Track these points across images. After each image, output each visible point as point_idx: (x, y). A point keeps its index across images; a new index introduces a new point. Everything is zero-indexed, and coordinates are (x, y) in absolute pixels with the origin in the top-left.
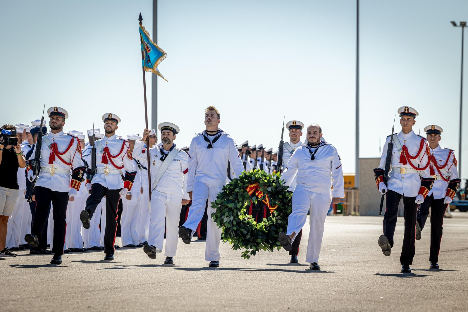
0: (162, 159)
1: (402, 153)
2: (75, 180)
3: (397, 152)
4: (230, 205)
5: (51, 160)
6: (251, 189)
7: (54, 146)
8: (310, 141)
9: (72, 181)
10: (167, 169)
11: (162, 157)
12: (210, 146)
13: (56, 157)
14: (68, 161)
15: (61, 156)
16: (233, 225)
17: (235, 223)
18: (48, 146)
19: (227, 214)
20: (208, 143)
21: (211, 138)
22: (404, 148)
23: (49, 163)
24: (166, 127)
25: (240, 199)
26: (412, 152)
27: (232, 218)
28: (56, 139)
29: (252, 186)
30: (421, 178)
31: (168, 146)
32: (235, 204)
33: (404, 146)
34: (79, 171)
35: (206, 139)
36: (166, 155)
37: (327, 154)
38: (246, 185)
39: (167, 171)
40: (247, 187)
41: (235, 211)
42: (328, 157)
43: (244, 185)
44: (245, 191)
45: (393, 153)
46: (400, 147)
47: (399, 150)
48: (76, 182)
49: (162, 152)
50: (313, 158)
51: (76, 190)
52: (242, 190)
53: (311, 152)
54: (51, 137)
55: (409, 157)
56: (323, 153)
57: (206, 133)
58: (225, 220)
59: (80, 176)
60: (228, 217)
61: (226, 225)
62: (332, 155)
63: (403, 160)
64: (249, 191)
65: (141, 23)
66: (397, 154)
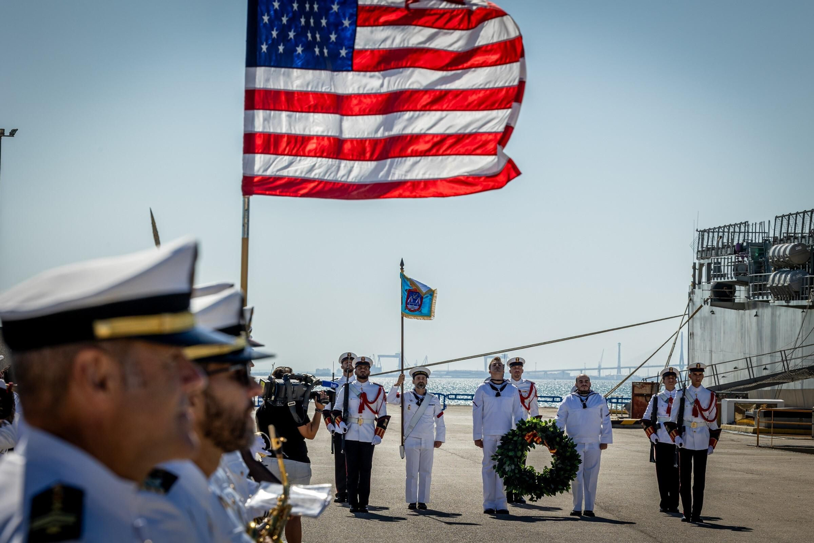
0: (418, 404)
1: (694, 406)
2: (380, 428)
3: (689, 405)
4: (511, 454)
5: (361, 410)
6: (529, 436)
7: (363, 396)
8: (582, 389)
9: (377, 429)
10: (423, 414)
11: (418, 402)
12: (498, 395)
13: (365, 406)
14: (375, 410)
15: (370, 405)
16: (515, 473)
17: (516, 471)
18: (358, 396)
19: (508, 463)
20: (495, 392)
21: (499, 387)
22: (697, 402)
23: (359, 413)
24: (420, 371)
25: (520, 448)
26: (704, 405)
27: (513, 467)
28: (364, 388)
29: (530, 434)
30: (710, 430)
31: (421, 390)
32: (515, 452)
33: (697, 399)
34: (384, 420)
35: (494, 388)
36: (422, 400)
37: (597, 402)
38: (524, 433)
39: (423, 416)
40: (525, 435)
41: (516, 460)
42: (598, 405)
43: (522, 432)
44: (523, 439)
45: (685, 407)
46: (692, 400)
47: (691, 404)
48: (381, 429)
49: (417, 398)
50: (585, 406)
51: (379, 437)
52: (520, 438)
53: (582, 401)
54: (358, 386)
55: (702, 410)
56: (594, 401)
57: (492, 382)
58: (507, 469)
59: (385, 425)
60: (509, 466)
61: (509, 474)
62: (602, 403)
63: (695, 414)
64: (528, 439)
65: (402, 269)
66: (689, 408)
